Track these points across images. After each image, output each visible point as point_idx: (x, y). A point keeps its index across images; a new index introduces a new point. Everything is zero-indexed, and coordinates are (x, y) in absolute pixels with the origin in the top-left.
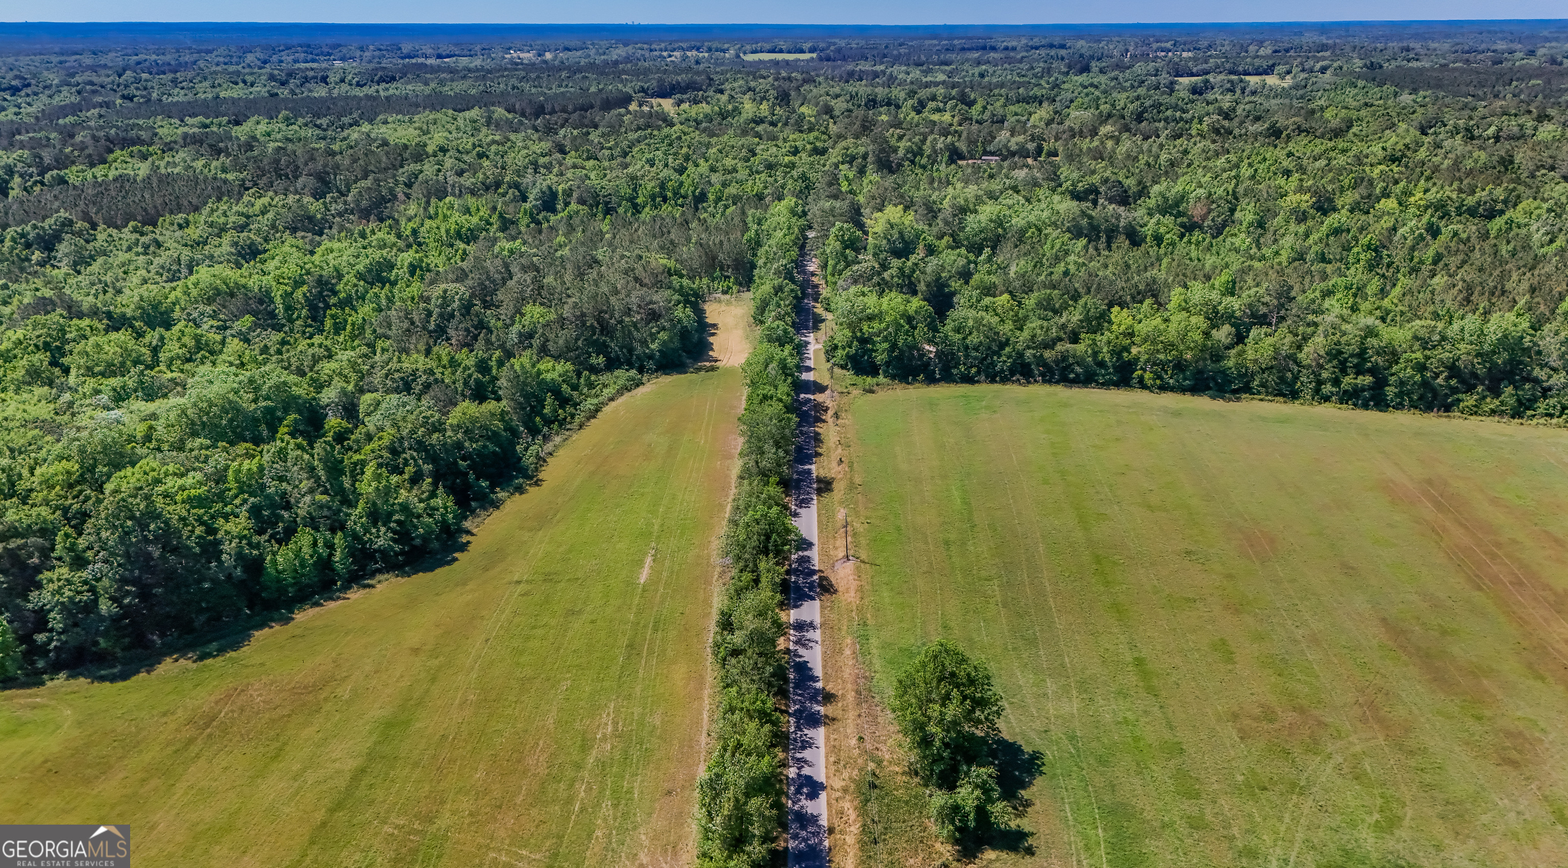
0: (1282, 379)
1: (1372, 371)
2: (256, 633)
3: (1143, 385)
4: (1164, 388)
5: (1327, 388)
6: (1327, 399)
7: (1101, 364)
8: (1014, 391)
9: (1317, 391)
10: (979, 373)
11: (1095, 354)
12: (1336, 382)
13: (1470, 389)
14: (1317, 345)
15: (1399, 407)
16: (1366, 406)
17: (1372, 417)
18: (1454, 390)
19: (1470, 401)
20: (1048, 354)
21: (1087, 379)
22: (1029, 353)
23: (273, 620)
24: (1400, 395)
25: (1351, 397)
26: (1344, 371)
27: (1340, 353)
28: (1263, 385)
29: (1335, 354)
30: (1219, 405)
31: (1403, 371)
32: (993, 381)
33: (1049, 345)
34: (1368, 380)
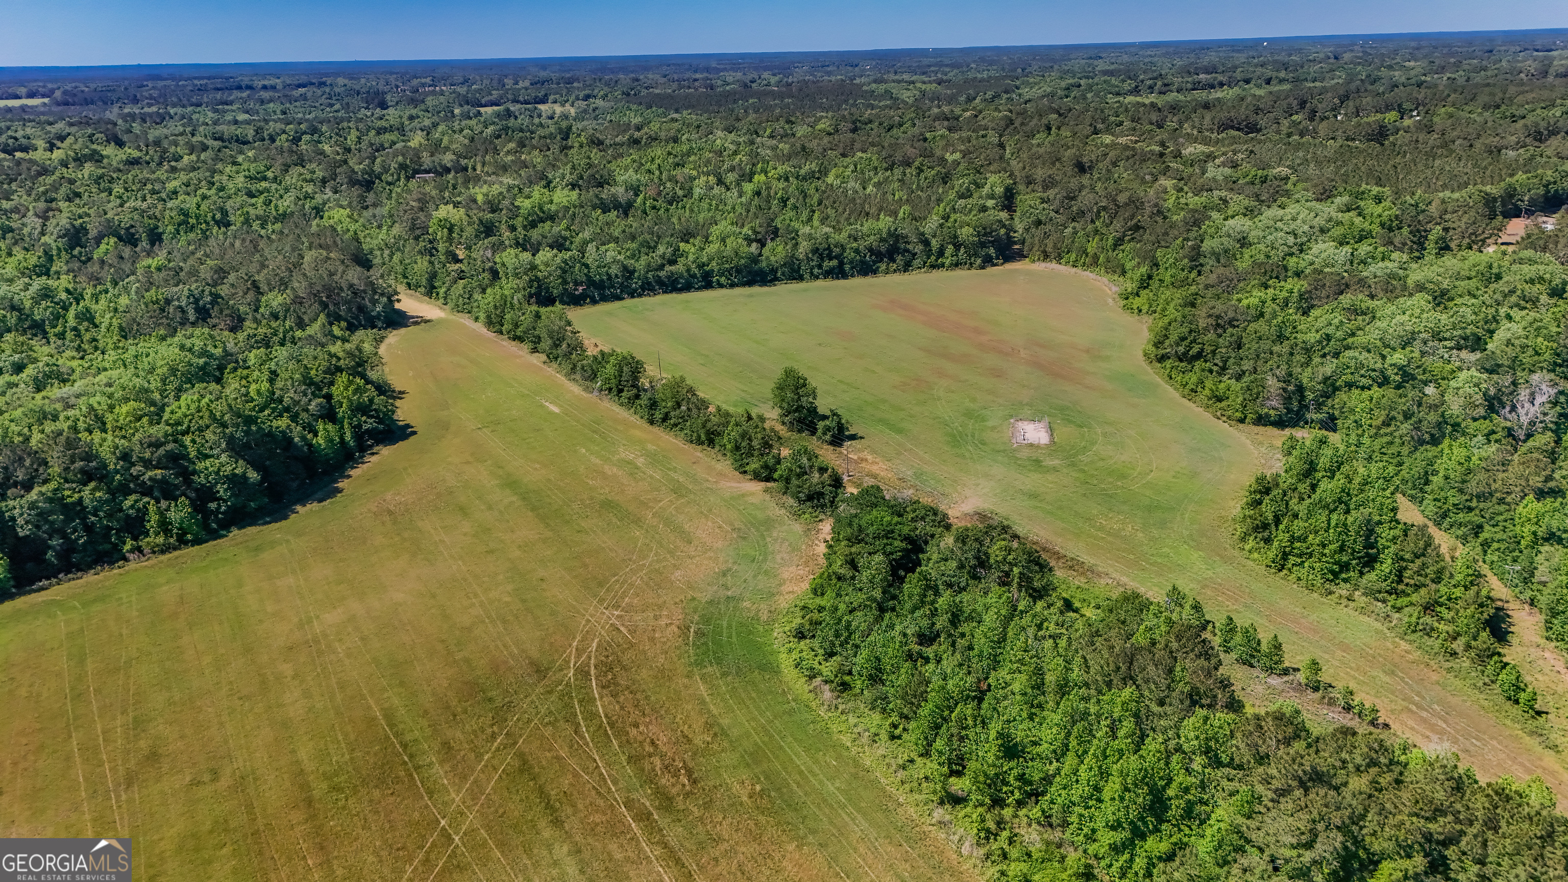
0: (793, 270)
1: (836, 257)
2: (299, 508)
3: (721, 286)
4: (732, 286)
5: (816, 271)
6: (817, 277)
7: (694, 276)
8: (647, 301)
9: (812, 273)
10: (622, 291)
11: (688, 270)
12: (820, 267)
13: (881, 261)
14: (804, 247)
15: (853, 276)
16: (838, 278)
17: (842, 282)
18: (875, 262)
19: (883, 266)
20: (662, 274)
21: (688, 288)
22: (650, 275)
23: (295, 503)
24: (852, 268)
25: (830, 274)
26: (822, 259)
27: (818, 249)
28: (783, 274)
29: (815, 251)
30: (765, 289)
31: (849, 254)
32: (633, 297)
33: (661, 267)
34: (834, 263)
